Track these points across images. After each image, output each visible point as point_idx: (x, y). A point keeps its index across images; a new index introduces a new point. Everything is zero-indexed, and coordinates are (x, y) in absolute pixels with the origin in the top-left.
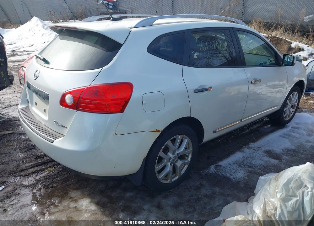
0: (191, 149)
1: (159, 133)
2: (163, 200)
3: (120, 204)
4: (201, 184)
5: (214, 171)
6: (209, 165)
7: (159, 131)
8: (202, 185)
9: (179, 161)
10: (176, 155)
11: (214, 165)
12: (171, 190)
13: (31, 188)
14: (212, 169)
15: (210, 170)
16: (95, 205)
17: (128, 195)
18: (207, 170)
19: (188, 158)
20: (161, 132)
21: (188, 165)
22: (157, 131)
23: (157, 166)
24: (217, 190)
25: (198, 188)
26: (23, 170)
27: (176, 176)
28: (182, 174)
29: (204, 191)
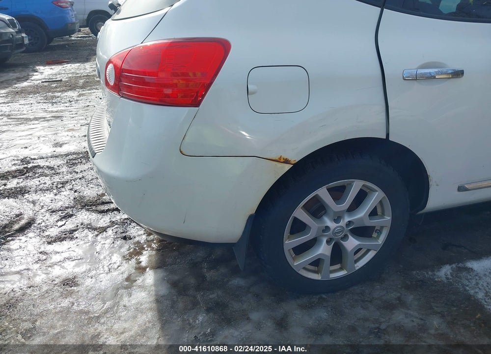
0: (388, 218)
1: (287, 167)
2: (297, 312)
3: (211, 296)
4: (399, 299)
5: (447, 279)
6: (441, 263)
7: (286, 161)
8: (401, 303)
9: (351, 238)
10: (343, 223)
11: (454, 266)
12: (324, 296)
13: (96, 233)
14: (445, 272)
15: (437, 274)
16: (169, 286)
17: (237, 281)
18: (430, 273)
19: (378, 237)
20: (295, 165)
21: (375, 252)
22: (282, 160)
23: (289, 238)
24: (435, 323)
25: (389, 307)
26: (103, 203)
27: (341, 269)
28: (357, 268)
29: (399, 317)
